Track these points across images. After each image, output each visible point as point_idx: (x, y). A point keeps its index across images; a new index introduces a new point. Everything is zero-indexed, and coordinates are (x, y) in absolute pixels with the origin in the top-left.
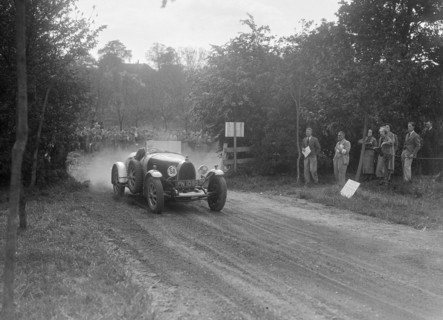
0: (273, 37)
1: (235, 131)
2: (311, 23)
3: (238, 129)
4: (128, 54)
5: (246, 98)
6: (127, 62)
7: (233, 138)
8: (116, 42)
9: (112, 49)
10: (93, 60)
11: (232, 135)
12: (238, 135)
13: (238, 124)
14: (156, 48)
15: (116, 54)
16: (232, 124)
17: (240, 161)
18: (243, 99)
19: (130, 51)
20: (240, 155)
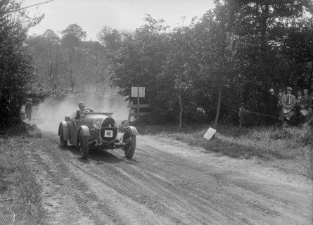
0: (168, 27)
1: (138, 93)
2: (195, 18)
3: (141, 92)
4: (83, 34)
5: (146, 70)
6: (83, 40)
7: (136, 98)
8: (75, 26)
9: (72, 30)
10: (58, 38)
11: (136, 96)
12: (140, 96)
13: (141, 88)
14: (104, 30)
15: (75, 34)
16: (136, 88)
17: (142, 114)
18: (144, 71)
19: (85, 32)
20: (142, 110)
